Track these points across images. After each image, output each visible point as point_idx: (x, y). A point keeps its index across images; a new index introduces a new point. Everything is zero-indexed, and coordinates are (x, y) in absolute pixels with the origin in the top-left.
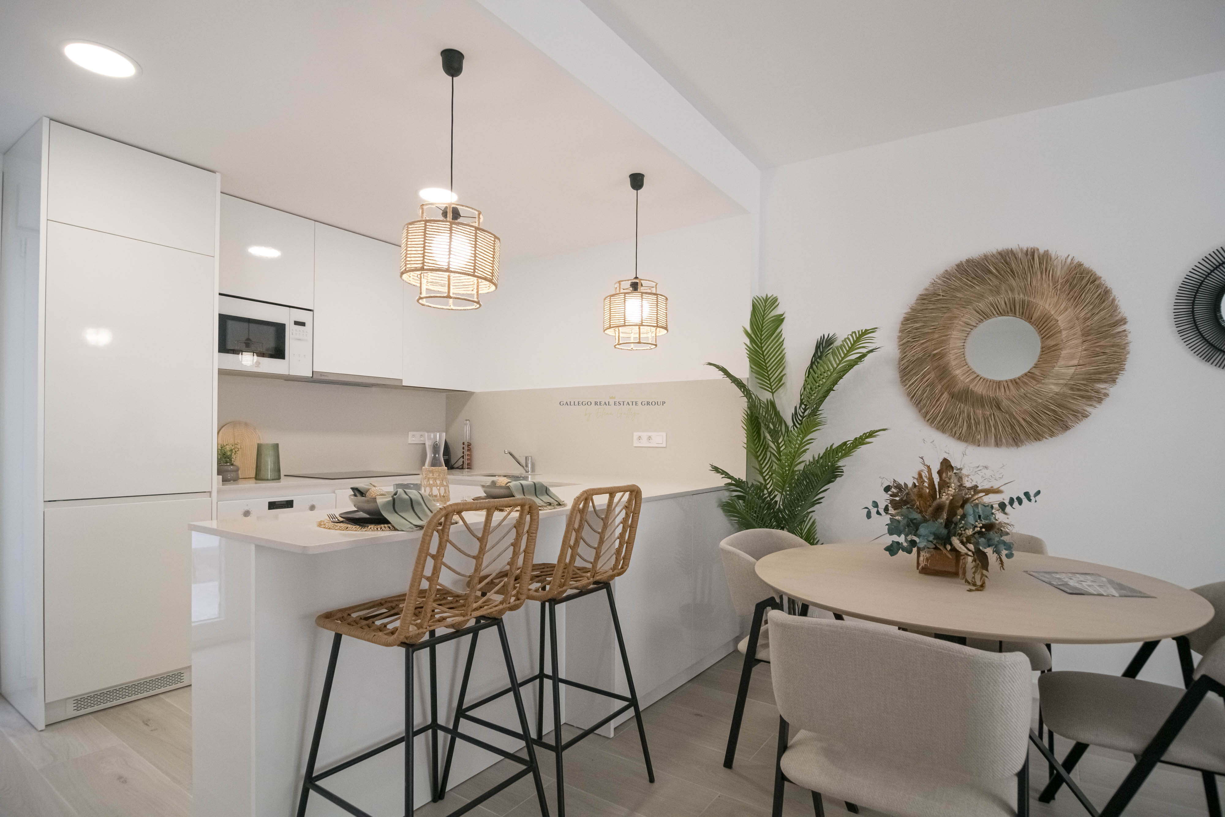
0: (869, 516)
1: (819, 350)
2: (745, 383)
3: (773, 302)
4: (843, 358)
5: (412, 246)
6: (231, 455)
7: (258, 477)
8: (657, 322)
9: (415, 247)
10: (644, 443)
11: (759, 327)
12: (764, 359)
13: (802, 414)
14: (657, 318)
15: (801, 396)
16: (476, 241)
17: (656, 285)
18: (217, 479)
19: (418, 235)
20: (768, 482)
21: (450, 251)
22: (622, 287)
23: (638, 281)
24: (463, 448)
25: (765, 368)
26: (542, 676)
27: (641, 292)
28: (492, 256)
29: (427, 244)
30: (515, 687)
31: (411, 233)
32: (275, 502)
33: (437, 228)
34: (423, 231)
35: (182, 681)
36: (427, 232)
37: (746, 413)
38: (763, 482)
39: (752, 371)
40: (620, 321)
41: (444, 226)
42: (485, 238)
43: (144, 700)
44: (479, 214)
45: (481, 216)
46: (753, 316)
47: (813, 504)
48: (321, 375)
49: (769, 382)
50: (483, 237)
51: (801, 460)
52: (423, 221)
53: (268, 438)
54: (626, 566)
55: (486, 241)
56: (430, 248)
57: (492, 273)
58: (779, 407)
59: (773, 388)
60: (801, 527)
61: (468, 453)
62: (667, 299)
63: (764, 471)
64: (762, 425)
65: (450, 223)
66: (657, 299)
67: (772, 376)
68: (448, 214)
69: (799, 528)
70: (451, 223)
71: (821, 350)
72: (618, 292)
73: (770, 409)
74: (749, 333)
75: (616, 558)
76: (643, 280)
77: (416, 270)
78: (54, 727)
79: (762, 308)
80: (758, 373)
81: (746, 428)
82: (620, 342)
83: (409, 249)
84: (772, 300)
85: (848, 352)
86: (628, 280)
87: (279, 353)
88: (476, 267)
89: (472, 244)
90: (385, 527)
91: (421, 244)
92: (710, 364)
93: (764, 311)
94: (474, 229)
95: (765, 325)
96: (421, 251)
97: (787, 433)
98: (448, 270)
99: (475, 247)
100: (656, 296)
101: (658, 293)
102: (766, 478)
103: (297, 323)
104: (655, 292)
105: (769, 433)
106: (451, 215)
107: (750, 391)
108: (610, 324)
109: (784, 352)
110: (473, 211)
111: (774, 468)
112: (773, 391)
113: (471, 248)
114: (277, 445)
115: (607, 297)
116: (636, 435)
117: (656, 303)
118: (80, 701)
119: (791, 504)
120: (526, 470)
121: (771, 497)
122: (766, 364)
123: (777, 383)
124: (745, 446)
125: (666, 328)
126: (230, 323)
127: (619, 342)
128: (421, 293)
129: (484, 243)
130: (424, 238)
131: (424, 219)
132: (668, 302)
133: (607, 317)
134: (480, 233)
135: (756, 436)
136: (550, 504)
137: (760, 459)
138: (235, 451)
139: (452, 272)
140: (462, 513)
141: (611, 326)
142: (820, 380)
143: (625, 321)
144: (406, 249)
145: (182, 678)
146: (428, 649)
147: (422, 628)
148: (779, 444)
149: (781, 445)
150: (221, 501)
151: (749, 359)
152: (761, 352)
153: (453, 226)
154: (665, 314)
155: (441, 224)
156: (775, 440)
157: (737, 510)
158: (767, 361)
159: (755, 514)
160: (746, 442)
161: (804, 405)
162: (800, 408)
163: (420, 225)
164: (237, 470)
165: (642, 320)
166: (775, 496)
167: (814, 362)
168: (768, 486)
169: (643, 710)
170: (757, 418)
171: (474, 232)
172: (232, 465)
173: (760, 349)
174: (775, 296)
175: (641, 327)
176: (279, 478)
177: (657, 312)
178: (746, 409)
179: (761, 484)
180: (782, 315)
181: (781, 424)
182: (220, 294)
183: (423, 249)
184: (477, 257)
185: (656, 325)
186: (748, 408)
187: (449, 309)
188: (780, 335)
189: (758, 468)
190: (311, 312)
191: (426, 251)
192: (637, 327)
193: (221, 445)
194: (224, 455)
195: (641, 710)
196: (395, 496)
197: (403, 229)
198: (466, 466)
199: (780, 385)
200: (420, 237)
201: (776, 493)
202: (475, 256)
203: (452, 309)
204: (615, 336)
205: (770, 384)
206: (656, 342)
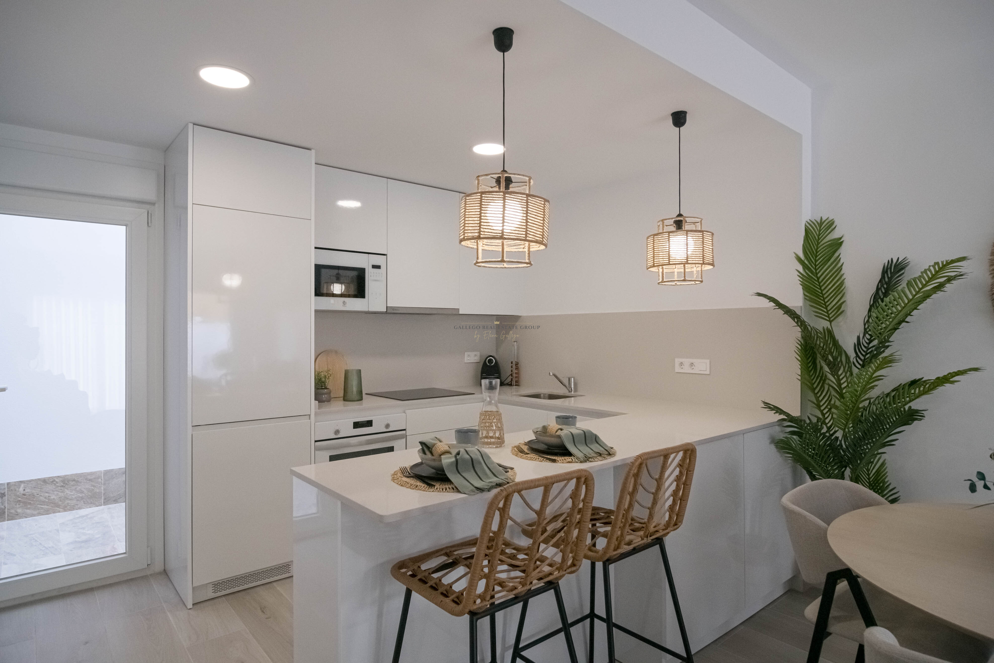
0: (973, 488)
1: (886, 275)
2: (798, 312)
3: (830, 225)
4: (921, 289)
5: (470, 216)
6: (325, 381)
7: (346, 399)
8: (703, 259)
9: (472, 217)
10: (687, 369)
11: (813, 252)
12: (820, 286)
13: (866, 345)
14: (703, 255)
15: (865, 325)
16: (527, 207)
17: (701, 221)
18: (314, 403)
19: (475, 206)
20: (826, 416)
21: (504, 219)
22: (665, 224)
23: (682, 219)
24: (512, 367)
25: (821, 295)
26: (592, 615)
27: (686, 231)
28: (542, 219)
29: (482, 215)
30: (566, 627)
31: (469, 204)
32: (358, 422)
33: (491, 198)
34: (479, 202)
35: (289, 571)
36: (483, 203)
37: (800, 343)
38: (821, 416)
39: (805, 298)
40: (664, 260)
41: (498, 196)
42: (536, 203)
43: (262, 587)
44: (530, 180)
45: (532, 181)
46: (806, 241)
47: (884, 445)
48: (393, 310)
49: (825, 310)
50: (534, 202)
51: (866, 397)
52: (479, 193)
53: (353, 364)
54: (680, 522)
55: (536, 206)
56: (486, 218)
57: (543, 235)
58: (837, 336)
59: (831, 316)
60: (868, 468)
61: (517, 371)
62: (713, 234)
63: (821, 404)
64: (818, 355)
65: (503, 193)
66: (703, 236)
67: (830, 304)
68: (501, 183)
69: (865, 468)
70: (505, 193)
71: (889, 276)
72: (661, 231)
73: (827, 338)
74: (801, 259)
75: (670, 515)
76: (688, 217)
77: (473, 238)
78: (199, 605)
79: (815, 232)
80: (811, 300)
81: (800, 359)
82: (665, 280)
83: (467, 219)
84: (827, 223)
85: (927, 282)
86: (672, 219)
87: (360, 292)
88: (528, 232)
89: (524, 211)
90: (449, 488)
91: (477, 214)
92: (759, 295)
93: (819, 235)
94: (525, 196)
95: (819, 251)
96: (478, 220)
97: (849, 365)
98: (502, 238)
99: (527, 213)
100: (701, 233)
101: (703, 229)
102: (825, 412)
103: (374, 267)
104: (700, 229)
105: (828, 365)
106: (504, 184)
107: (805, 322)
108: (653, 262)
109: (843, 278)
110: (525, 178)
111: (832, 402)
112: (831, 319)
113: (522, 215)
114: (360, 370)
115: (650, 236)
116: (677, 361)
117: (702, 240)
118: (217, 585)
119: (857, 444)
120: (568, 390)
121: (831, 433)
122: (822, 291)
123: (836, 311)
124: (799, 378)
125: (712, 264)
126: (323, 271)
127: (663, 279)
128: (478, 258)
129: (534, 208)
130: (480, 209)
131: (480, 191)
132: (714, 236)
133: (650, 255)
134: (531, 199)
135: (812, 367)
136: (600, 455)
137: (816, 391)
138: (328, 377)
139: (506, 239)
140: (522, 492)
141: (655, 265)
142: (888, 309)
143: (669, 260)
144: (464, 219)
145: (289, 569)
146: (489, 617)
147: (485, 600)
148: (838, 376)
149: (841, 377)
150: (319, 422)
151: (802, 287)
152: (816, 279)
153: (506, 195)
154: (711, 250)
155: (495, 195)
156: (834, 372)
157: (792, 447)
158: (823, 288)
159: (814, 451)
160: (800, 374)
161: (870, 335)
162: (863, 337)
163: (477, 197)
164: (329, 393)
165: (688, 256)
166: (835, 432)
167: (880, 288)
168: (827, 421)
169: (695, 654)
170: (812, 348)
171: (525, 199)
172: (326, 388)
173: (815, 276)
174: (830, 219)
175: (686, 265)
176: (361, 399)
177: (703, 249)
178: (800, 339)
179: (819, 419)
180: (841, 238)
181: (840, 354)
182: (316, 248)
183: (479, 219)
184: (529, 222)
185: (702, 262)
186: (802, 337)
187: (503, 268)
188: (838, 259)
189: (816, 402)
190: (385, 256)
191: (482, 221)
192: (683, 265)
193: (318, 372)
194: (320, 380)
195: (692, 654)
196: (458, 457)
197: (462, 200)
198: (514, 383)
199: (838, 313)
200: (477, 208)
201: (837, 429)
202: (527, 222)
203: (505, 268)
204: (659, 272)
205: (827, 313)
206: (702, 278)
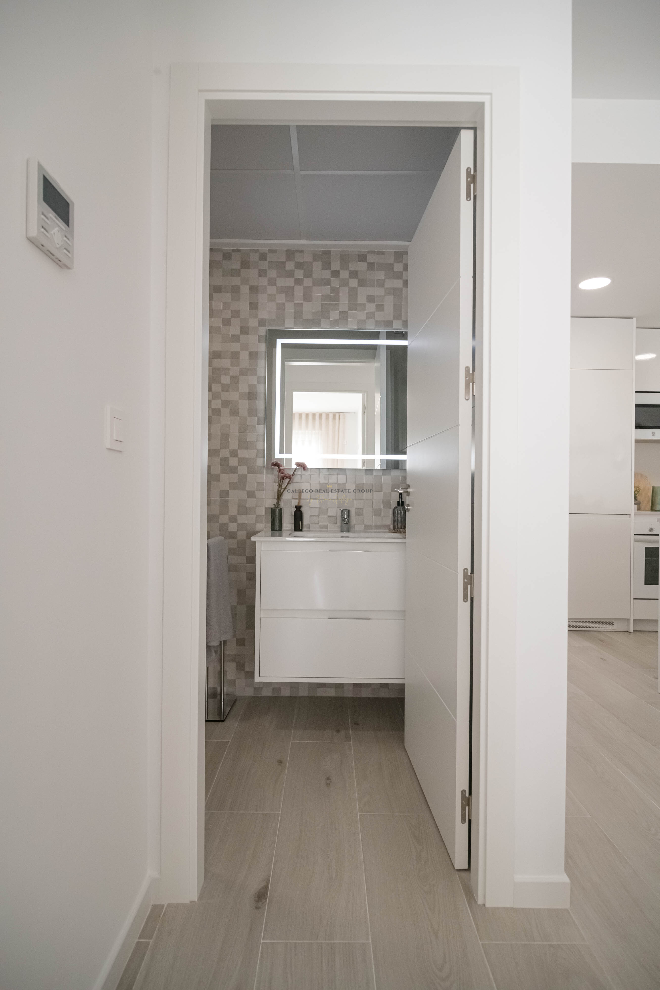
6: (636, 494)
7: (653, 508)
18: (634, 507)
35: (613, 627)
138: (638, 492)
145: (613, 625)
164: (639, 503)
172: (636, 500)
182: (636, 392)
